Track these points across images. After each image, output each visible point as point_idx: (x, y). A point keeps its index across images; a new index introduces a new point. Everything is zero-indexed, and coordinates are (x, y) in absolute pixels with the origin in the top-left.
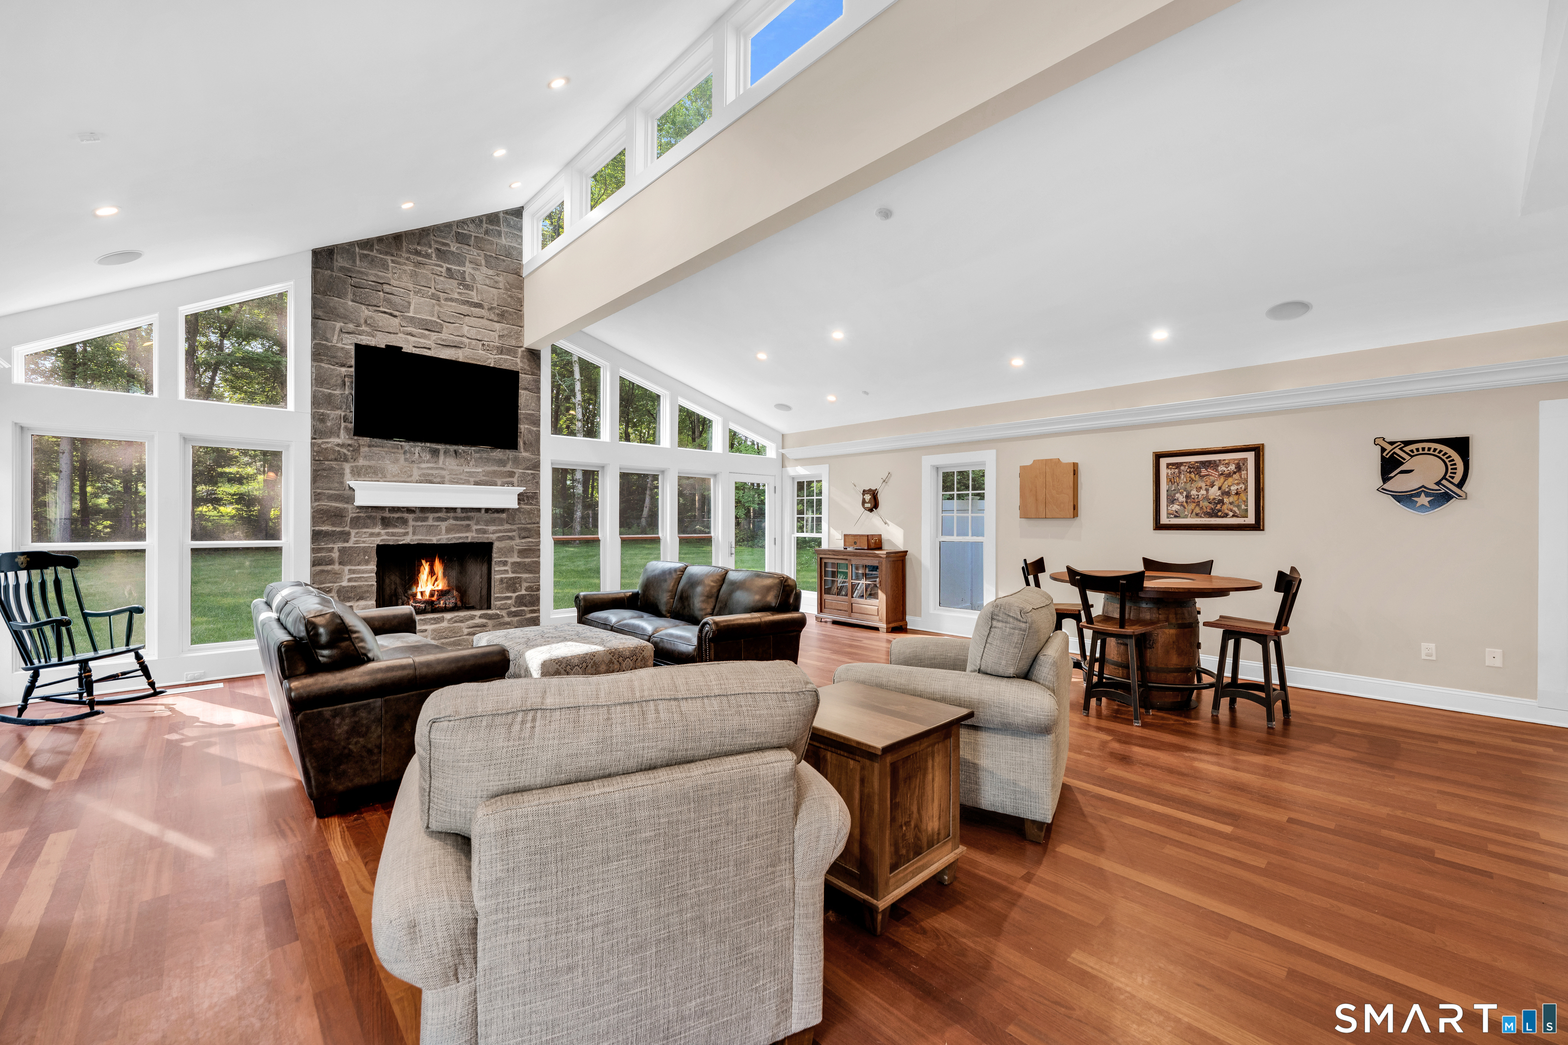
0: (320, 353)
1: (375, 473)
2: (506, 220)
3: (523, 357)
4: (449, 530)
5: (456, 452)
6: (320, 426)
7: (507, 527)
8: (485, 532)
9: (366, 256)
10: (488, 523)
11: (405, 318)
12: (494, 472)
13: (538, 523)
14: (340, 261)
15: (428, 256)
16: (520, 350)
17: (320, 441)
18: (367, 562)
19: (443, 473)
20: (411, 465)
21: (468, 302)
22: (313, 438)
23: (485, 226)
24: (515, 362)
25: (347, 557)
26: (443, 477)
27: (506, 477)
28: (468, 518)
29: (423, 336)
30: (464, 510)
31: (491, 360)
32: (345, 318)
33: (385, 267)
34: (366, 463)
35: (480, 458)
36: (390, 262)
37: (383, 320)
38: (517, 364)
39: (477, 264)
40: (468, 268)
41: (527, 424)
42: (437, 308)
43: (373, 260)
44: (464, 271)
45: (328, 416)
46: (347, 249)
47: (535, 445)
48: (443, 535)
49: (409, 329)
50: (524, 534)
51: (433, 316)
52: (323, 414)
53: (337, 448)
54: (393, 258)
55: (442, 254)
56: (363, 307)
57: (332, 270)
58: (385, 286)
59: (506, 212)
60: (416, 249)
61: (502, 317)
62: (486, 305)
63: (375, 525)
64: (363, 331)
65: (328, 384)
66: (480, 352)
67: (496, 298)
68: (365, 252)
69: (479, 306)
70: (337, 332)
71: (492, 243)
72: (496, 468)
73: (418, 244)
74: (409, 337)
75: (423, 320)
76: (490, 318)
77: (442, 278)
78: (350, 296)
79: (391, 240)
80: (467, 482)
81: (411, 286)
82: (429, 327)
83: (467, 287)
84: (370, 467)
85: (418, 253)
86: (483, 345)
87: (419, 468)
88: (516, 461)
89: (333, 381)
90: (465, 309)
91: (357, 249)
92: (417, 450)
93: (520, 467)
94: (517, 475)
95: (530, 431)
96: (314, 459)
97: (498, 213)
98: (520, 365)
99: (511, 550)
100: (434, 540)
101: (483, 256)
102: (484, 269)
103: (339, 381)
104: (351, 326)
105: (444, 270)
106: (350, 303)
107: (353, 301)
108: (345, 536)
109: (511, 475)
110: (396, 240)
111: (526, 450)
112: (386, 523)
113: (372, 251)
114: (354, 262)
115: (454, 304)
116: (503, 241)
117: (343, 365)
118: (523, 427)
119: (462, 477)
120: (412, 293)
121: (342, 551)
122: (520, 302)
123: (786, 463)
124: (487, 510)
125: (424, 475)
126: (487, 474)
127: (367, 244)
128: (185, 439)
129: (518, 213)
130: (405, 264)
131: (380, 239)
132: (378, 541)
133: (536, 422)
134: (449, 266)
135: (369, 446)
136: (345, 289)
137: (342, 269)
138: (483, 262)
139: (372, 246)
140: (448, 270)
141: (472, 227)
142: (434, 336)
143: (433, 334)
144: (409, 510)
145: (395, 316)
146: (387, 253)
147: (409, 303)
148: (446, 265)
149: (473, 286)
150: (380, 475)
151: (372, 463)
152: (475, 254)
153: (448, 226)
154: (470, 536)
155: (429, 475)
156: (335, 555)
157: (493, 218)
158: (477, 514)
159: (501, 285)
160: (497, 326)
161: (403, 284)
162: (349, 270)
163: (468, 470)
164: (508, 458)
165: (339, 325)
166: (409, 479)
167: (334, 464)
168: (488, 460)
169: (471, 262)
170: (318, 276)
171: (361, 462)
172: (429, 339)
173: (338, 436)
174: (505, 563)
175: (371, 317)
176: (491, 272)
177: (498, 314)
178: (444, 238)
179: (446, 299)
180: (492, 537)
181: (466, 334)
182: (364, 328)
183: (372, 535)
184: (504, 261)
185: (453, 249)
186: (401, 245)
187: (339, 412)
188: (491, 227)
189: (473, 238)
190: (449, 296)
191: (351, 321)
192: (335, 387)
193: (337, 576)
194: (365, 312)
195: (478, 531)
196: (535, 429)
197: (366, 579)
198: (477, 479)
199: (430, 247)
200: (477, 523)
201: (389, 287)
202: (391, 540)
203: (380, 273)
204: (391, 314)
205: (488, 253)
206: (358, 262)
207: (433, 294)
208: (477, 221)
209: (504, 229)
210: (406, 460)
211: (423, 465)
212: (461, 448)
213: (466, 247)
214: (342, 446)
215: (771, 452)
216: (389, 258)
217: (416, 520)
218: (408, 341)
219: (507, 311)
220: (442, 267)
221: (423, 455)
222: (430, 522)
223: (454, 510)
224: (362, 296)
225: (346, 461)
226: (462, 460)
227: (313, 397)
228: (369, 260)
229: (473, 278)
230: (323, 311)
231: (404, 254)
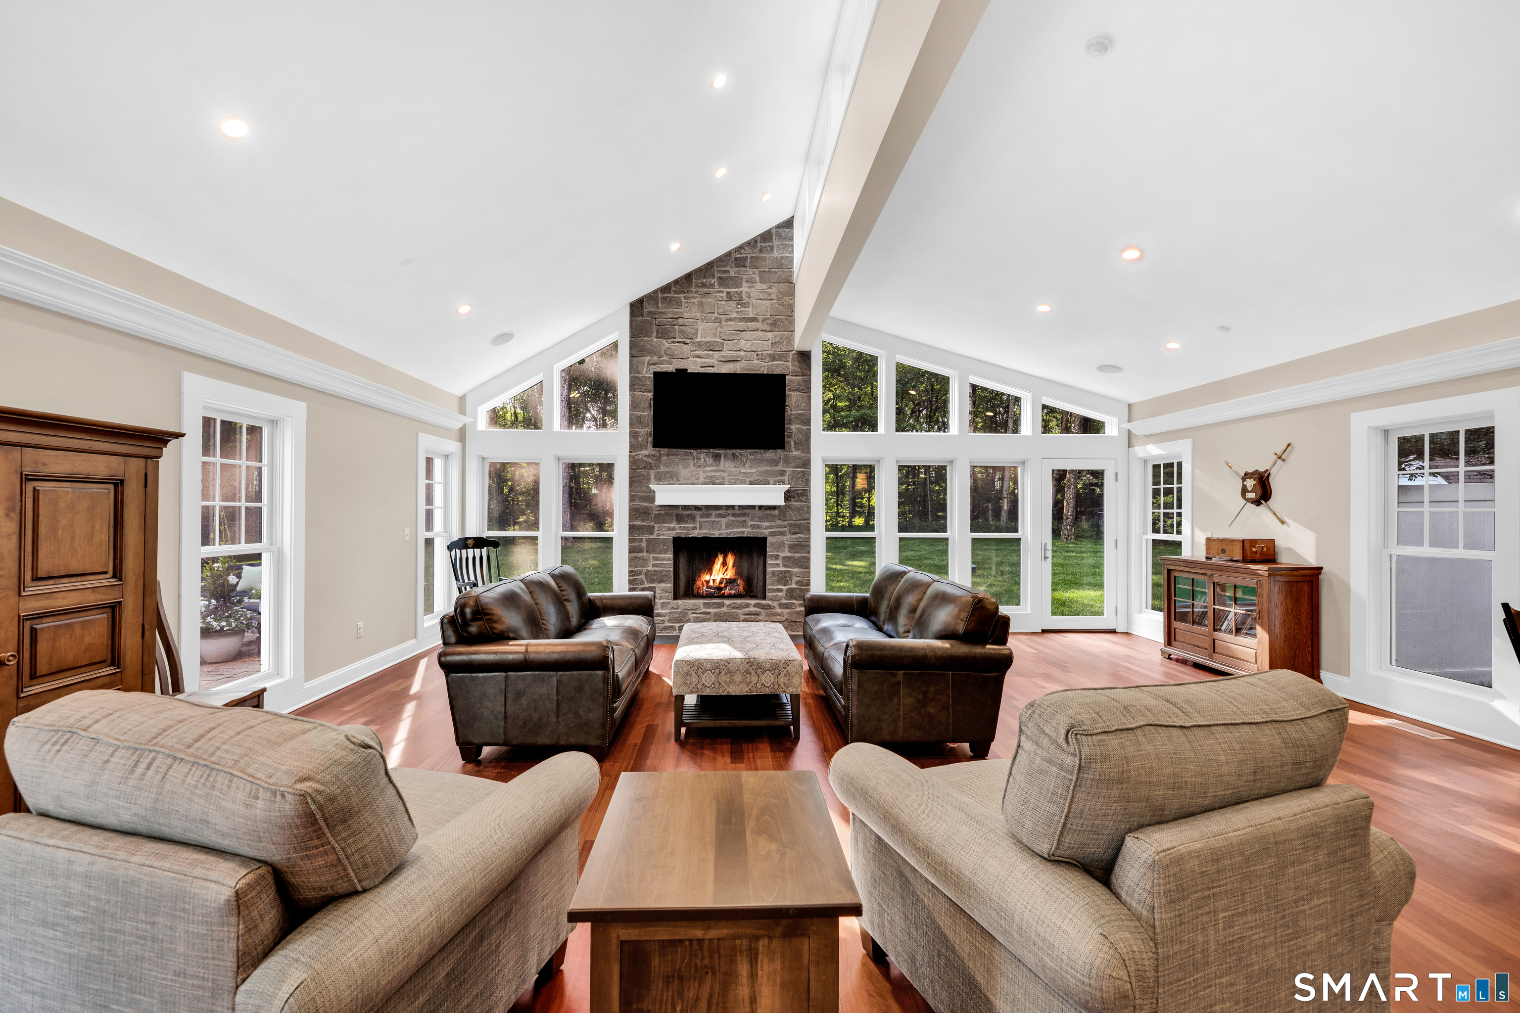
0: (635, 384)
1: (672, 477)
2: (778, 234)
3: (793, 360)
4: (728, 526)
5: (734, 455)
6: (634, 442)
7: (779, 523)
8: (759, 527)
9: (665, 298)
10: (761, 519)
11: (694, 343)
12: (767, 472)
13: (809, 519)
14: (648, 308)
15: (712, 286)
16: (791, 353)
17: (634, 454)
18: (666, 552)
19: (724, 474)
20: (698, 469)
21: (744, 318)
22: (630, 452)
23: (759, 245)
24: (786, 366)
25: (652, 546)
26: (723, 478)
27: (778, 476)
28: (744, 515)
29: (708, 357)
30: (741, 507)
31: (764, 367)
32: (651, 353)
33: (679, 303)
34: (666, 469)
35: (755, 459)
36: (683, 299)
37: (679, 349)
38: (788, 367)
39: (751, 281)
40: (745, 289)
41: (798, 424)
42: (719, 329)
43: (670, 301)
44: (741, 291)
45: (640, 433)
46: (651, 297)
47: (805, 443)
48: (723, 530)
49: (697, 352)
50: (794, 530)
51: (716, 337)
52: (636, 432)
53: (645, 459)
54: (685, 295)
55: (723, 282)
56: (664, 341)
57: (642, 315)
58: (680, 320)
59: (778, 227)
60: (702, 283)
61: (774, 325)
62: (760, 318)
63: (671, 521)
64: (664, 361)
65: (640, 407)
66: (755, 361)
67: (769, 309)
68: (665, 295)
69: (754, 320)
70: (646, 365)
71: (765, 259)
72: (769, 468)
73: (704, 277)
74: (698, 359)
75: (707, 342)
76: (764, 329)
77: (723, 303)
78: (655, 334)
79: (684, 280)
80: (743, 482)
81: (698, 315)
82: (712, 347)
83: (745, 305)
84: (668, 472)
85: (704, 285)
86: (758, 354)
87: (704, 471)
88: (787, 460)
89: (642, 405)
90: (742, 325)
91: (659, 294)
92: (703, 456)
93: (791, 465)
94: (788, 474)
95: (800, 430)
96: (631, 469)
97: (771, 229)
98: (791, 367)
99: (782, 544)
100: (716, 534)
101: (758, 273)
102: (759, 285)
103: (647, 405)
104: (655, 358)
105: (724, 295)
106: (655, 340)
107: (657, 338)
108: (651, 530)
109: (783, 473)
110: (688, 277)
111: (796, 449)
112: (680, 519)
113: (670, 293)
114: (657, 306)
115: (733, 323)
116: (776, 254)
117: (648, 390)
118: (794, 427)
119: (739, 477)
120: (699, 321)
121: (648, 541)
122: (791, 308)
123: (1134, 441)
124: (761, 507)
125: (708, 477)
126: (761, 473)
127: (666, 289)
128: (558, 459)
129: (789, 224)
130: (694, 297)
131: (676, 282)
132: (673, 534)
133: (807, 421)
134: (728, 290)
135: (668, 455)
136: (651, 329)
137: (649, 313)
138: (758, 279)
139: (670, 289)
140: (728, 293)
141: (748, 249)
142: (717, 355)
143: (716, 353)
144: (697, 508)
145: (687, 344)
146: (681, 292)
147: (697, 330)
148: (725, 290)
149: (749, 303)
150: (675, 479)
151: (670, 469)
152: (751, 273)
153: (728, 254)
154: (746, 531)
155: (712, 477)
156: (644, 545)
157: (766, 236)
158: (752, 511)
159: (774, 296)
160: (770, 335)
161: (692, 315)
162: (654, 313)
163: (744, 471)
164: (780, 458)
165: (647, 359)
166: (697, 482)
167: (644, 472)
168: (762, 461)
169: (747, 282)
170: (634, 323)
171: (662, 469)
172: (713, 358)
173: (646, 449)
174: (777, 557)
175: (669, 348)
176: (764, 286)
177: (770, 324)
178: (725, 266)
179: (726, 320)
180: (765, 532)
181: (742, 348)
182: (665, 358)
183: (669, 529)
184: (776, 272)
185: (732, 274)
186: (691, 282)
187: (646, 429)
188: (764, 245)
189: (749, 259)
190: (728, 317)
191: (656, 354)
192: (643, 410)
193: (645, 561)
194: (666, 344)
195: (753, 526)
196: (805, 428)
197: (665, 566)
198: (752, 479)
199: (714, 278)
200: (752, 519)
201: (682, 320)
202: (683, 534)
203: (676, 310)
204: (684, 343)
205: (762, 270)
206: (660, 305)
207: (716, 318)
208: (752, 243)
209: (775, 242)
210: (694, 465)
211: (708, 469)
212: (739, 452)
213: (743, 269)
214: (649, 456)
215: (1111, 429)
216: (682, 295)
217: (702, 516)
218: (695, 363)
219: (779, 319)
220: (722, 292)
221: (707, 460)
222: (713, 519)
223: (733, 507)
224: (664, 334)
225: (651, 468)
226: (739, 462)
227: (631, 419)
228: (668, 301)
229: (749, 296)
230: (636, 350)
231: (694, 289)
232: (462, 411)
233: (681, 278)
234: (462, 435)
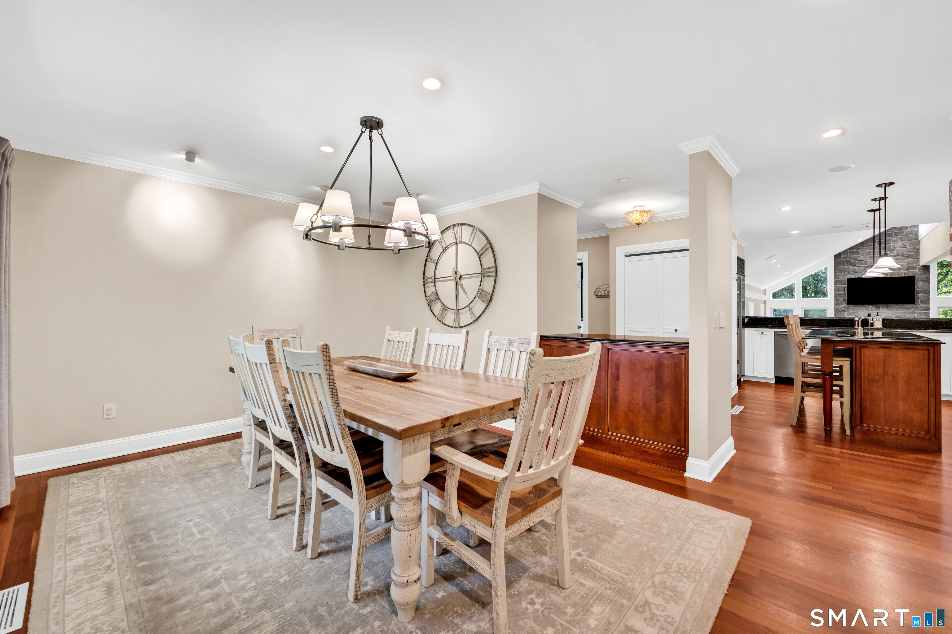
0: (836, 283)
3: (919, 270)
5: (887, 307)
6: (837, 302)
9: (851, 252)
11: (865, 267)
12: (905, 313)
14: (842, 256)
16: (919, 267)
17: (837, 307)
20: (868, 312)
22: (835, 306)
27: (911, 314)
31: (902, 274)
32: (845, 271)
33: (858, 253)
34: (852, 312)
35: (898, 307)
37: (858, 269)
38: (916, 273)
39: (896, 242)
40: (892, 245)
41: (923, 294)
45: (840, 300)
46: (845, 252)
47: (927, 301)
52: (838, 299)
53: (842, 308)
56: (851, 266)
57: (840, 259)
59: (911, 226)
62: (901, 255)
65: (839, 290)
66: (898, 272)
67: (905, 251)
69: (898, 256)
70: (842, 276)
71: (903, 233)
72: (906, 311)
76: (903, 259)
78: (846, 264)
81: (868, 256)
86: (900, 269)
88: (916, 308)
91: (849, 251)
92: (870, 307)
93: (919, 310)
94: (917, 313)
95: (924, 296)
96: (835, 311)
98: (918, 273)
101: (899, 238)
102: (900, 242)
103: (843, 289)
104: (847, 274)
106: (846, 267)
109: (914, 313)
111: (922, 304)
113: (854, 250)
114: (847, 255)
117: (844, 285)
118: (921, 296)
122: (918, 249)
126: (902, 313)
127: (852, 248)
128: (802, 308)
131: (856, 245)
133: (929, 294)
135: (853, 307)
137: (843, 258)
138: (900, 240)
139: (854, 248)
141: (893, 230)
146: (858, 249)
147: (867, 262)
149: (894, 250)
151: (854, 312)
159: (908, 246)
161: (865, 257)
162: (846, 257)
163: (892, 312)
164: (912, 307)
165: (842, 274)
167: (841, 313)
168: (902, 308)
169: (893, 242)
170: (837, 262)
171: (850, 311)
173: (844, 305)
175: (852, 270)
176: (903, 243)
177: (908, 257)
182: (851, 273)
184: (909, 237)
186: (864, 245)
187: (843, 298)
189: (894, 233)
191: (847, 272)
192: (841, 291)
194: (851, 268)
201: (859, 259)
203: (857, 255)
204: (860, 267)
205: (901, 237)
206: (849, 254)
210: (866, 310)
211: (873, 312)
212: (889, 305)
214: (844, 307)
216: (859, 250)
219: (911, 254)
221: (873, 308)
224: (850, 264)
225: (845, 311)
226: (890, 309)
227: (835, 295)
228: (853, 253)
229: (894, 247)
230: (837, 271)
231: (865, 247)
232: (765, 294)
233: (859, 244)
234: (765, 302)
